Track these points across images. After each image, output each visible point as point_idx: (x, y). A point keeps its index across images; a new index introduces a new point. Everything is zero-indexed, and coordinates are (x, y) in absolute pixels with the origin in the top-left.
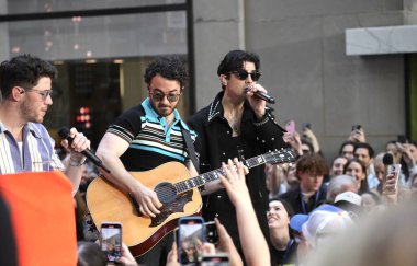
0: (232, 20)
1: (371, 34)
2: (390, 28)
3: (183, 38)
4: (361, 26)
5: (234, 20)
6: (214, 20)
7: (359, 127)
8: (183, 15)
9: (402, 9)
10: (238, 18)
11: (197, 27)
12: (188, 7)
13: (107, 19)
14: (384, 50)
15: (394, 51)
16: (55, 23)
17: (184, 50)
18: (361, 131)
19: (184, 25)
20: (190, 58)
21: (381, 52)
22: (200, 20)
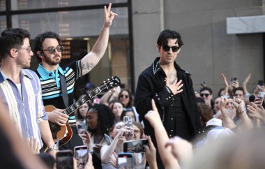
0: (156, 12)
1: (242, 21)
2: (254, 17)
3: (126, 24)
4: (236, 16)
5: (158, 13)
6: (145, 13)
7: (235, 79)
8: (126, 9)
9: (261, 5)
10: (160, 11)
11: (134, 17)
12: (129, 5)
13: (80, 13)
14: (250, 31)
15: (256, 31)
16: (47, 15)
17: (126, 32)
18: (237, 82)
19: (126, 16)
20: (130, 37)
21: (249, 32)
22: (136, 13)
